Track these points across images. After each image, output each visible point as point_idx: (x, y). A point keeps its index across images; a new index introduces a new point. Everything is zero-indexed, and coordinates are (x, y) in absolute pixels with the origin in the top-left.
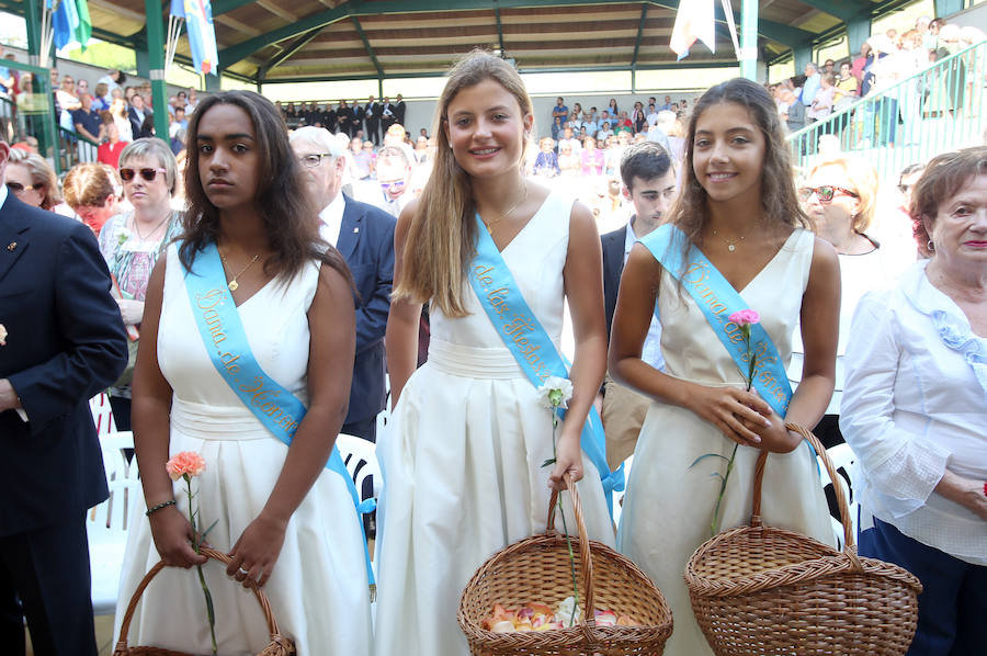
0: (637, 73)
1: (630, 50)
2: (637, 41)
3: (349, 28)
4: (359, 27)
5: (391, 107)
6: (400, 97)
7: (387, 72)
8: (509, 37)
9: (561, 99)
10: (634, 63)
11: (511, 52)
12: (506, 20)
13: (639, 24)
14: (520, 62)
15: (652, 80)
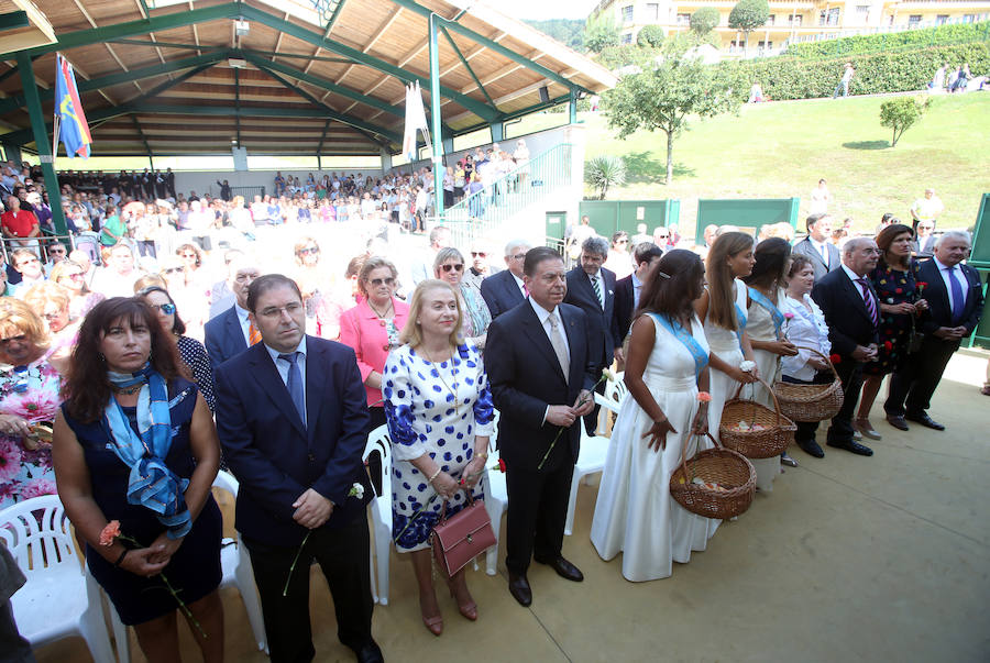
0: (322, 158)
1: (316, 144)
2: (322, 140)
3: (128, 121)
4: (135, 120)
5: (162, 176)
6: (169, 169)
7: (154, 152)
8: (244, 133)
9: (279, 172)
10: (319, 152)
11: (242, 143)
12: (243, 123)
13: (324, 130)
14: (248, 148)
15: (331, 162)
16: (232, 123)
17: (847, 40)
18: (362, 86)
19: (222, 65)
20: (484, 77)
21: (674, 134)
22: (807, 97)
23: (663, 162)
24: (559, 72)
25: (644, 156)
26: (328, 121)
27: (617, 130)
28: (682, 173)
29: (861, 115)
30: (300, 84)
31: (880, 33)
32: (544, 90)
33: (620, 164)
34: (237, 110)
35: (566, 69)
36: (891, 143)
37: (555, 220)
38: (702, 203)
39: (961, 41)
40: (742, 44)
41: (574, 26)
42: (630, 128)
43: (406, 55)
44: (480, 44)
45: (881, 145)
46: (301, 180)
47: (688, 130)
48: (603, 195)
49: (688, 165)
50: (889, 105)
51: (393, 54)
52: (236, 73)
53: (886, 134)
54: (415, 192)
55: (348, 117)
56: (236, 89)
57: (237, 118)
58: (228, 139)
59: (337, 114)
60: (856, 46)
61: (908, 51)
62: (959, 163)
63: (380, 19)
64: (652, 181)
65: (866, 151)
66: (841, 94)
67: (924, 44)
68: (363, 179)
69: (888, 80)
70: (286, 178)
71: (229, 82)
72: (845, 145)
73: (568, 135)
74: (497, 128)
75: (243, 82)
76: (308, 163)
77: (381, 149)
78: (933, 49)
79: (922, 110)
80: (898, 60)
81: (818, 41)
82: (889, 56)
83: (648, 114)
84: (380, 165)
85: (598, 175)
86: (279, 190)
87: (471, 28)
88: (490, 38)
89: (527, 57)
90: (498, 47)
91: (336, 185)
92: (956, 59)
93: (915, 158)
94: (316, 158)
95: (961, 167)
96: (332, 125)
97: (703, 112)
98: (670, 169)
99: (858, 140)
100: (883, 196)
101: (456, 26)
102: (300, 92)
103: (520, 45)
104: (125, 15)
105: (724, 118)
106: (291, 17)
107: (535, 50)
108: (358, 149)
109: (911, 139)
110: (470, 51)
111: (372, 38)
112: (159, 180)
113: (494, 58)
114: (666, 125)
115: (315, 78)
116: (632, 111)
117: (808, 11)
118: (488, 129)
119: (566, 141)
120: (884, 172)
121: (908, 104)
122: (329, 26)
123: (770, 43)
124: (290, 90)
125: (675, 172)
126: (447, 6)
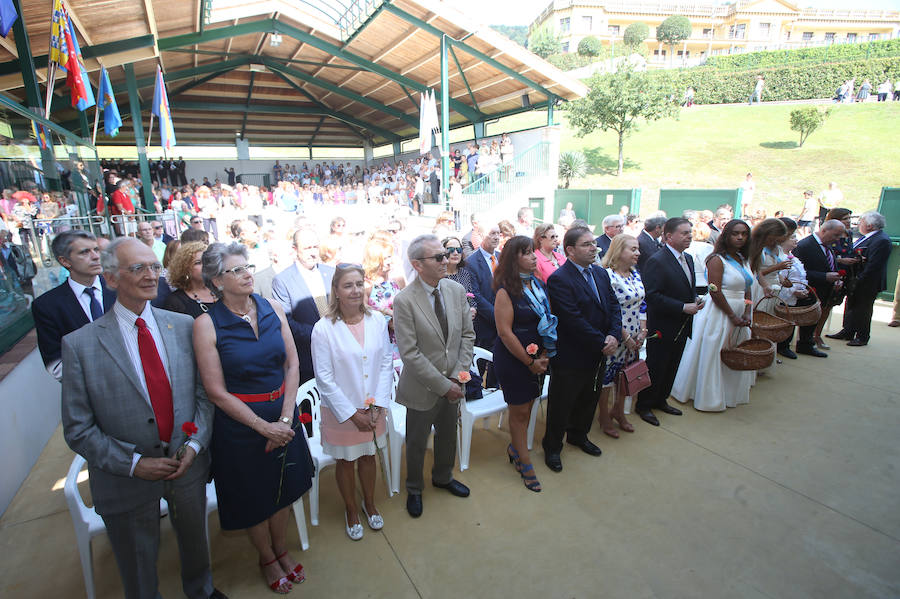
0: (313, 149)
1: (309, 137)
2: (314, 133)
5: (175, 163)
6: (181, 158)
8: (248, 127)
9: (277, 162)
10: (310, 144)
11: (246, 135)
12: (249, 118)
13: (318, 125)
14: (250, 140)
15: (321, 153)
16: (240, 118)
17: (756, 54)
18: (360, 88)
19: (243, 69)
20: (474, 84)
21: (624, 134)
22: (724, 102)
23: (614, 157)
24: (539, 82)
25: (595, 151)
26: (323, 118)
27: (577, 129)
28: (630, 166)
29: (774, 120)
30: (305, 86)
31: (782, 49)
32: (526, 97)
33: (583, 159)
34: (247, 106)
35: (546, 80)
36: (799, 143)
37: (536, 205)
38: (662, 192)
39: (849, 59)
40: (664, 52)
41: (512, 31)
42: (588, 128)
43: (409, 65)
44: (479, 59)
45: (790, 145)
46: (297, 169)
47: (637, 131)
48: (567, 184)
49: (634, 160)
50: (797, 113)
51: (396, 63)
52: (253, 76)
53: (795, 136)
54: (413, 180)
55: (341, 114)
56: (249, 89)
57: (244, 114)
58: (233, 131)
59: (332, 112)
60: (763, 59)
61: (805, 65)
62: (853, 161)
63: (394, 36)
64: (605, 173)
65: (779, 150)
66: (755, 100)
67: (819, 60)
68: (352, 168)
69: (791, 89)
70: (284, 166)
71: (245, 83)
72: (762, 145)
73: (547, 135)
74: (479, 126)
75: (257, 83)
76: (301, 153)
77: (364, 142)
78: (827, 65)
79: (823, 117)
80: (798, 72)
81: (732, 54)
82: (792, 69)
83: (603, 117)
84: (363, 155)
85: (566, 169)
86: (279, 177)
87: (472, 46)
88: (487, 55)
89: (516, 70)
90: (494, 62)
91: (328, 173)
92: (845, 73)
93: (818, 157)
94: (307, 149)
95: (855, 164)
96: (326, 121)
97: (647, 116)
98: (621, 163)
99: (772, 140)
100: (794, 187)
101: (462, 45)
102: (304, 93)
103: (511, 61)
104: (179, 29)
105: (665, 122)
106: (316, 32)
107: (523, 65)
108: (343, 142)
109: (814, 142)
110: (467, 64)
111: (383, 51)
112: (173, 167)
113: (486, 70)
114: (618, 126)
115: (322, 82)
116: (590, 114)
117: (719, 27)
118: (472, 127)
119: (544, 140)
120: (796, 168)
121: (812, 112)
122: (348, 41)
123: (687, 53)
124: (297, 90)
125: (625, 166)
126: (456, 29)
